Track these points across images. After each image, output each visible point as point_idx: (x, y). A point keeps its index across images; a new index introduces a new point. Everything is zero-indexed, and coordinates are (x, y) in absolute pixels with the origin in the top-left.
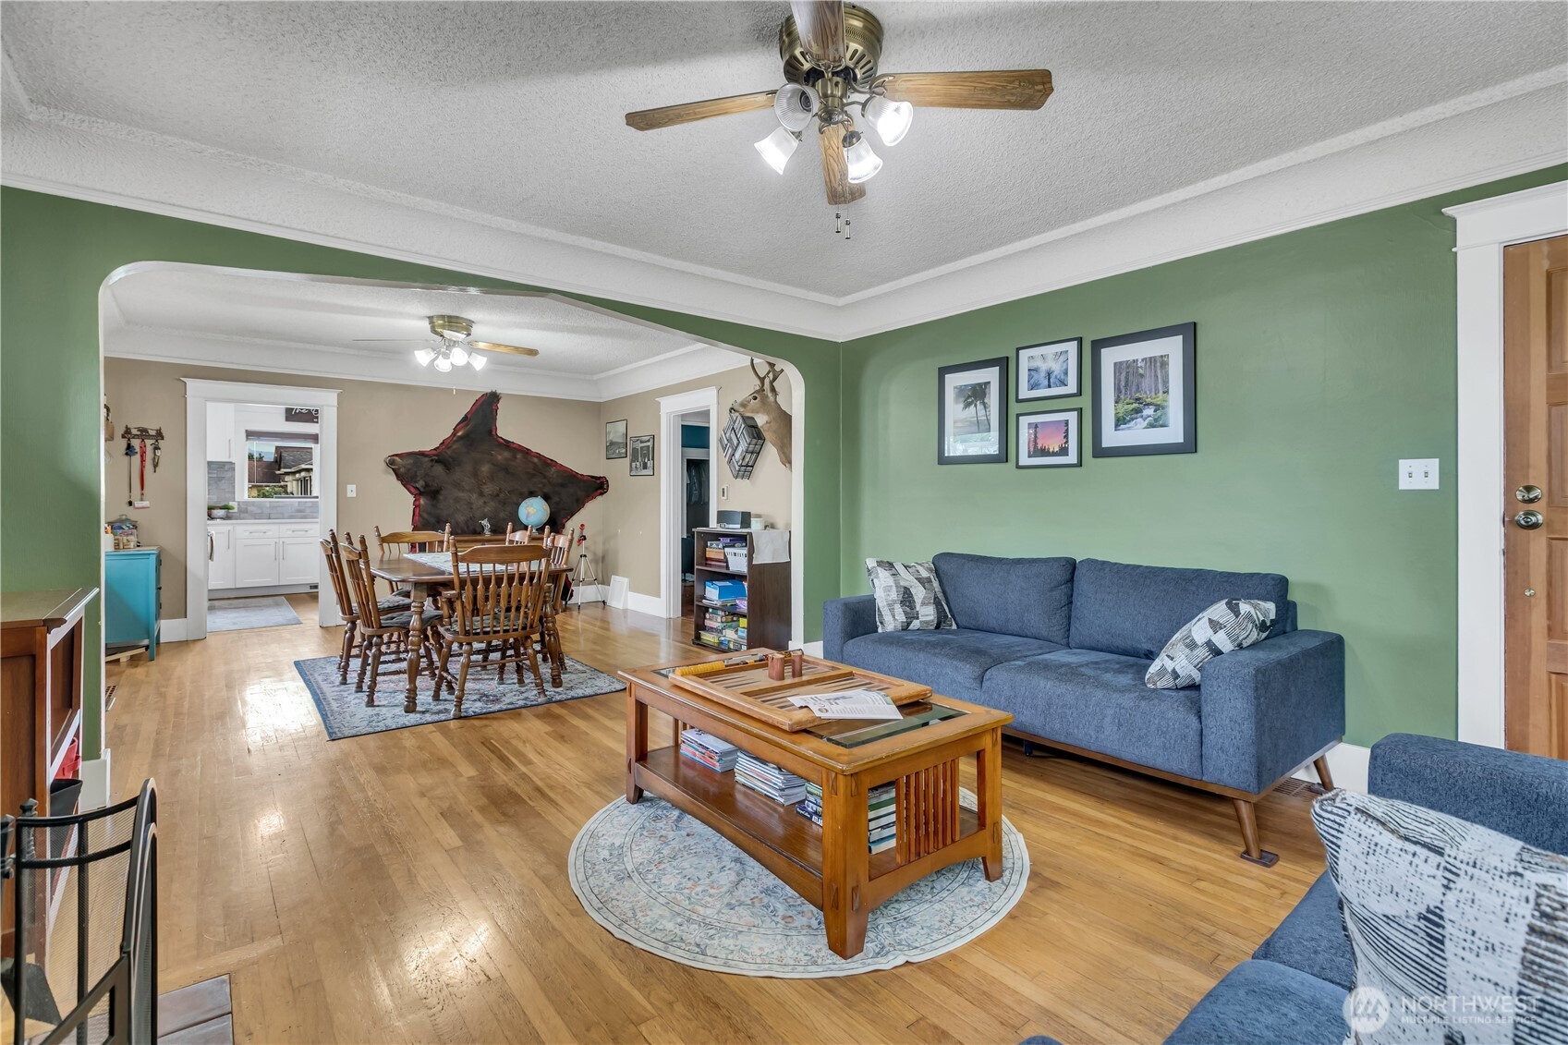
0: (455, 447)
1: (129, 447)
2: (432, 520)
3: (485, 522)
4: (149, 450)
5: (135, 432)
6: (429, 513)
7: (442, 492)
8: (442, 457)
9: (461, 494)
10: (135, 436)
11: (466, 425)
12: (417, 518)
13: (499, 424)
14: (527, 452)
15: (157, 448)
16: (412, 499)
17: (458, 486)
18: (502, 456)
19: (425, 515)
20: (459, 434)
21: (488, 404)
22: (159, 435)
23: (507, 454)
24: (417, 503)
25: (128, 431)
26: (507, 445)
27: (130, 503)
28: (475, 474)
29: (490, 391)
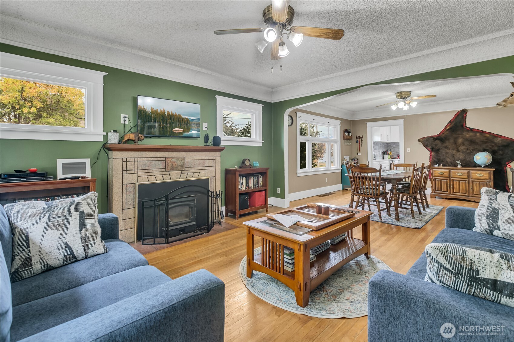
0: (446, 133)
1: (357, 141)
2: (436, 160)
3: (459, 162)
4: (361, 141)
5: (358, 137)
6: (435, 158)
7: (440, 150)
8: (440, 138)
9: (448, 151)
10: (358, 138)
11: (451, 124)
12: (431, 159)
13: (467, 122)
14: (482, 132)
15: (362, 141)
16: (429, 153)
17: (446, 147)
18: (468, 135)
19: (434, 159)
20: (448, 128)
21: (462, 115)
22: (362, 137)
23: (471, 134)
24: (431, 154)
25: (357, 137)
26: (471, 130)
27: (357, 154)
28: (455, 143)
29: (462, 109)
